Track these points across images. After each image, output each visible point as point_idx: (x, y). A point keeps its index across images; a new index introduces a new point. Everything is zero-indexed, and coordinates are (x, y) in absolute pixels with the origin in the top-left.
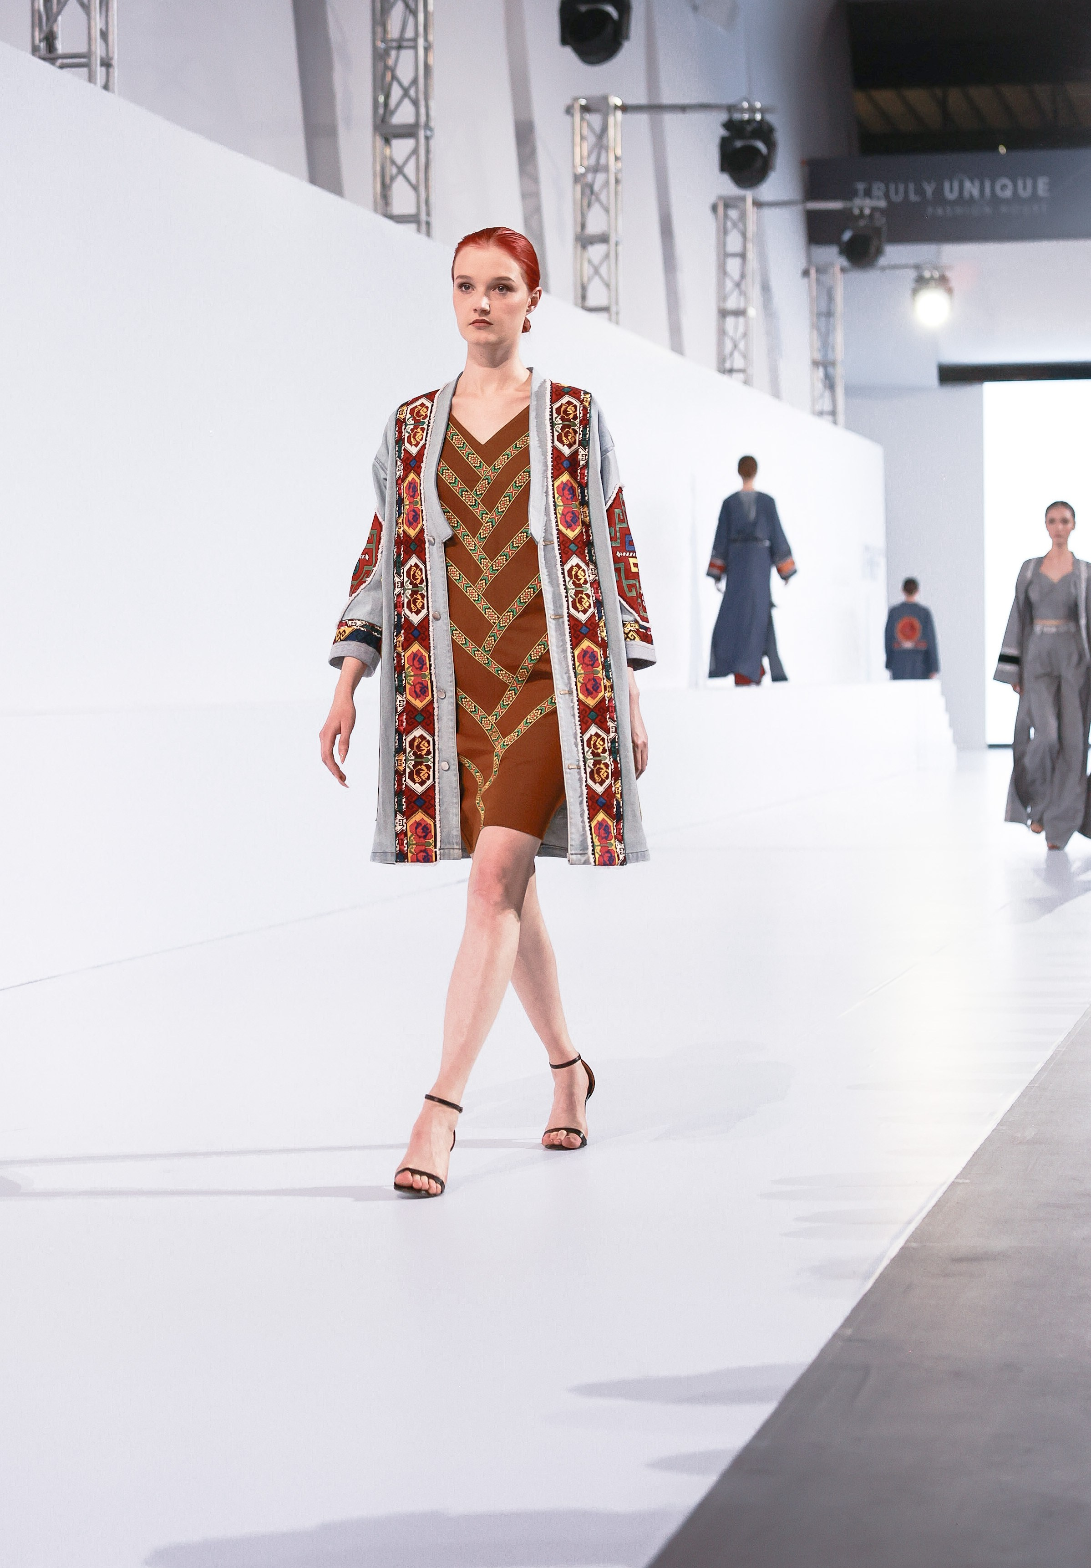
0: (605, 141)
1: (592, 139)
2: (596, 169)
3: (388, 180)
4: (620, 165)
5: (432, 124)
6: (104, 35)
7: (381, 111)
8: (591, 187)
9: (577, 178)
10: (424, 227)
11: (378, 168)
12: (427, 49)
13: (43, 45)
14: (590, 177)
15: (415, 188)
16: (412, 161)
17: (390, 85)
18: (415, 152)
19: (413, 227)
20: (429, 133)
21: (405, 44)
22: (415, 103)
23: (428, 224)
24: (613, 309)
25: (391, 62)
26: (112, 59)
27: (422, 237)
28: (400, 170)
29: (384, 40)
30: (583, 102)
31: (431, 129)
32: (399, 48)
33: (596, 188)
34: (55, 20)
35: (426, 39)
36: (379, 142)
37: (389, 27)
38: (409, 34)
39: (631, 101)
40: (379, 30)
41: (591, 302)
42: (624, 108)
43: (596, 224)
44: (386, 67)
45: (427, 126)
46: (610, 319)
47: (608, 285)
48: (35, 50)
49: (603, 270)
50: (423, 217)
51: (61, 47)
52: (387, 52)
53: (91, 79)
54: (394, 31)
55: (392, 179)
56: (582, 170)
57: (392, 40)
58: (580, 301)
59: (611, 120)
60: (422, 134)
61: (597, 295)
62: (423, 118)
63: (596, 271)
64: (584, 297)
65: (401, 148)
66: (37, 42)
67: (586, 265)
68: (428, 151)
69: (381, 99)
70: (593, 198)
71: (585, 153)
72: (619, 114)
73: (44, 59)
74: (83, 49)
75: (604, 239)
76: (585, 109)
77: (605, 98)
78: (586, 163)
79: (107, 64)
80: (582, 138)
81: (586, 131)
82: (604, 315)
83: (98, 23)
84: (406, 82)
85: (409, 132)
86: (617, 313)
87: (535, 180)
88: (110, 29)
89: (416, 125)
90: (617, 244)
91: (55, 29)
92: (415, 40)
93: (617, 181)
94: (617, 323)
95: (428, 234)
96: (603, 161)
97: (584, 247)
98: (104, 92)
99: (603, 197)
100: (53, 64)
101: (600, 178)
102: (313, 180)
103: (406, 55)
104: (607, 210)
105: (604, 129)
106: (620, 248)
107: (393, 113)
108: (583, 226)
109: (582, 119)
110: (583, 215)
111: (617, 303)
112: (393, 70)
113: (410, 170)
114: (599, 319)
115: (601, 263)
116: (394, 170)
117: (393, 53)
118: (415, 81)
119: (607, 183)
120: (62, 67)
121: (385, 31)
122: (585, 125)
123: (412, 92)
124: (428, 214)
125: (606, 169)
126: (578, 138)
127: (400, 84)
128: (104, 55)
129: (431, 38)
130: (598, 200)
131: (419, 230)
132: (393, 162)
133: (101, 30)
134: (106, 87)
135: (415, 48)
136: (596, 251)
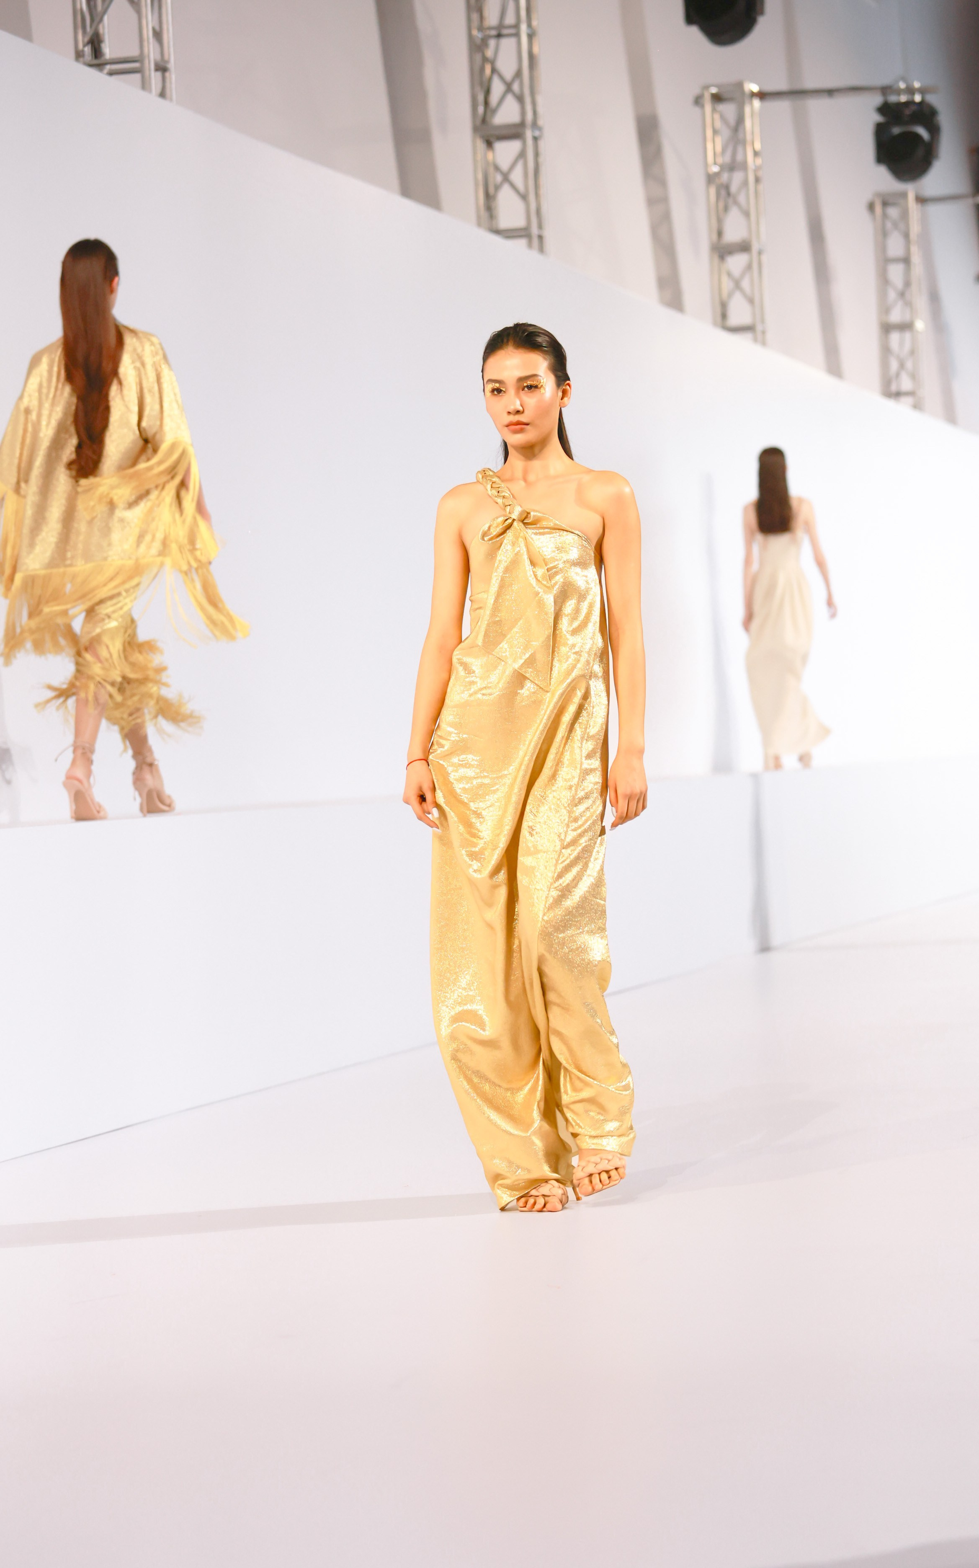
0: (741, 136)
1: (726, 133)
2: (732, 167)
3: (491, 190)
4: (759, 161)
5: (540, 122)
6: (158, 35)
7: (481, 109)
8: (727, 187)
9: (711, 179)
10: (535, 241)
11: (480, 176)
12: (531, 37)
13: (88, 50)
14: (725, 177)
15: (524, 197)
16: (520, 166)
17: (490, 80)
18: (522, 155)
19: (522, 242)
20: (537, 133)
21: (505, 31)
22: (520, 99)
23: (540, 237)
24: (759, 328)
25: (489, 53)
26: (168, 62)
27: (534, 254)
28: (506, 178)
29: (481, 28)
30: (714, 90)
31: (540, 129)
32: (499, 36)
33: (733, 189)
34: (101, 20)
35: (529, 25)
36: (481, 145)
37: (486, 13)
38: (510, 19)
39: (769, 88)
40: (475, 16)
41: (733, 321)
42: (762, 95)
43: (735, 231)
44: (485, 60)
45: (535, 125)
46: (755, 340)
47: (751, 301)
48: (79, 55)
49: (745, 284)
50: (535, 231)
51: (108, 51)
52: (484, 42)
53: (145, 85)
54: (492, 18)
55: (497, 188)
56: (715, 169)
57: (490, 28)
58: (719, 319)
59: (747, 110)
60: (529, 134)
61: (739, 313)
62: (529, 117)
63: (737, 285)
64: (724, 316)
65: (506, 151)
66: (81, 46)
67: (725, 279)
68: (537, 154)
69: (481, 98)
70: (730, 201)
71: (719, 148)
72: (757, 103)
73: (91, 65)
74: (134, 52)
75: (744, 247)
76: (717, 98)
77: (740, 85)
78: (720, 160)
79: (162, 68)
80: (715, 132)
81: (718, 124)
82: (749, 336)
83: (150, 21)
84: (508, 75)
85: (514, 133)
86: (764, 332)
87: (662, 182)
88: (165, 27)
89: (522, 124)
90: (760, 253)
91: (101, 31)
92: (517, 26)
93: (757, 180)
94: (764, 343)
95: (541, 249)
96: (739, 157)
97: (722, 258)
98: (160, 100)
99: (742, 199)
100: (101, 70)
101: (737, 178)
102: (406, 191)
103: (507, 44)
104: (747, 214)
105: (740, 120)
106: (764, 258)
107: (494, 111)
108: (720, 234)
109: (714, 110)
110: (720, 221)
111: (763, 321)
112: (493, 62)
113: (517, 176)
114: (742, 341)
115: (743, 275)
116: (499, 178)
117: (492, 43)
118: (518, 74)
119: (745, 183)
120: (111, 73)
121: (482, 18)
122: (717, 117)
123: (516, 87)
124: (540, 226)
125: (744, 166)
126: (709, 133)
127: (501, 78)
128: (158, 57)
129: (534, 23)
130: (736, 203)
131: (530, 245)
132: (497, 168)
133: (154, 29)
134: (162, 94)
135: (517, 35)
136: (736, 262)
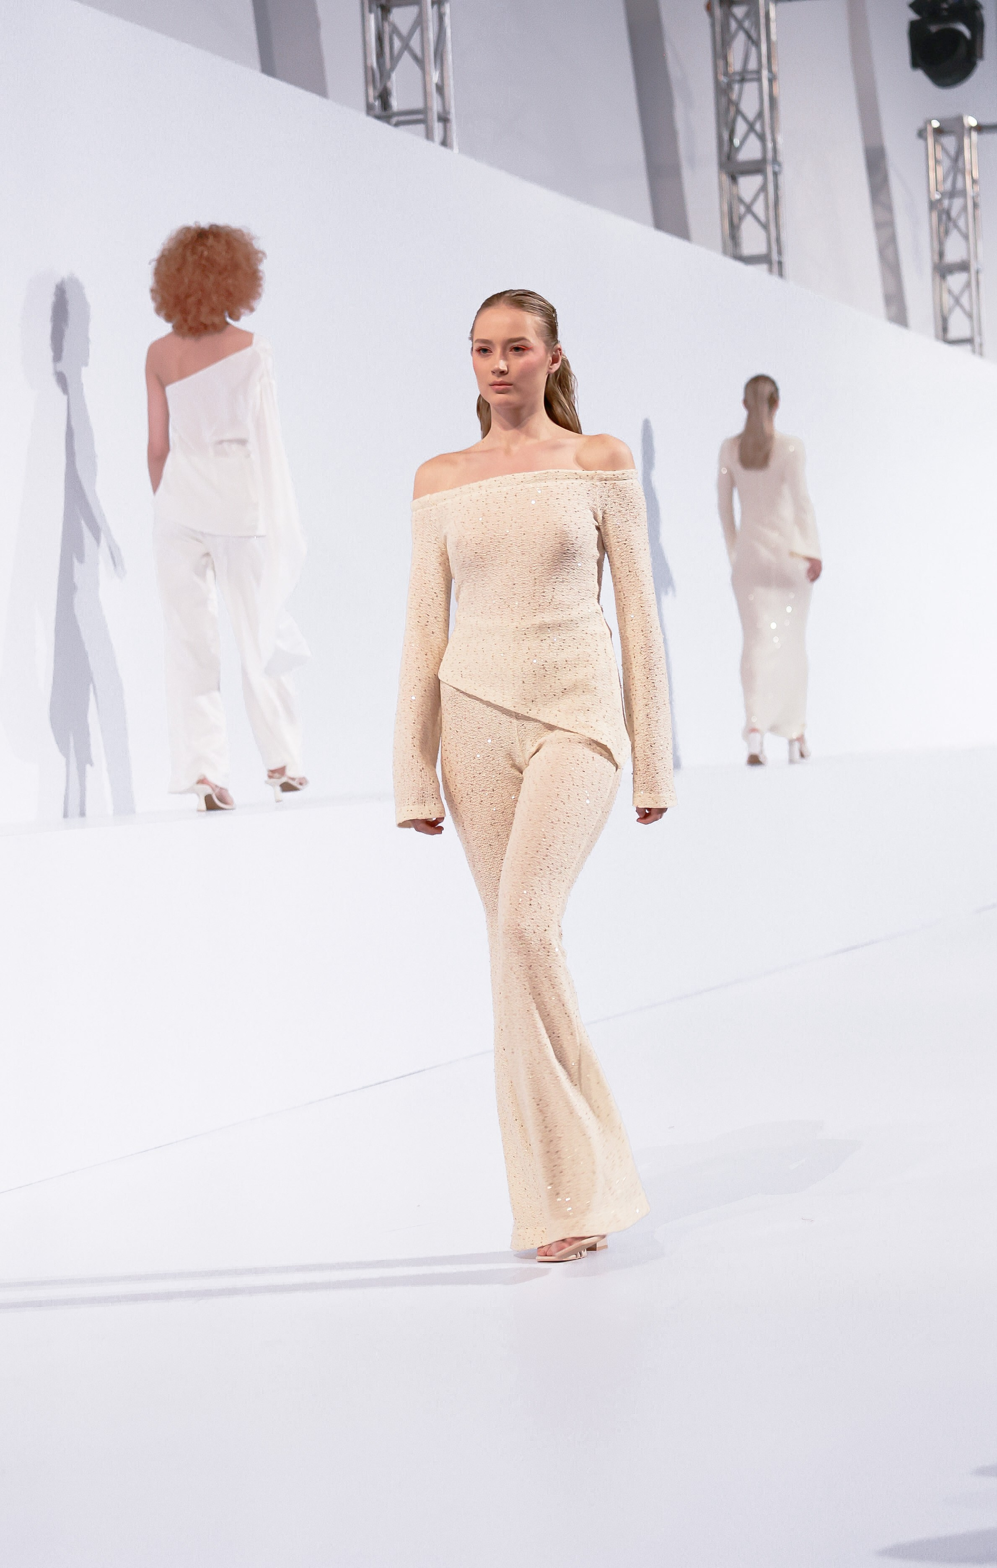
0: (960, 163)
1: (947, 163)
2: (952, 194)
3: (736, 220)
4: (977, 188)
5: (781, 158)
6: (440, 89)
7: (726, 148)
8: (948, 213)
9: (933, 205)
10: (775, 267)
11: (726, 208)
12: (771, 81)
13: (377, 103)
14: (946, 203)
15: (765, 227)
16: (761, 198)
17: (734, 121)
18: (764, 188)
19: (764, 267)
20: (777, 168)
21: (749, 76)
22: (762, 138)
23: (780, 263)
24: (977, 340)
25: (734, 96)
26: (449, 113)
27: (775, 279)
28: (749, 209)
29: (726, 74)
30: (936, 124)
31: (779, 165)
32: (743, 80)
33: (954, 213)
34: (389, 77)
35: (770, 70)
36: (725, 179)
37: (731, 59)
38: (752, 65)
39: (988, 120)
40: (721, 63)
41: (953, 334)
42: (980, 129)
43: (954, 251)
44: (730, 101)
45: (775, 161)
46: (974, 351)
47: (970, 316)
48: (369, 109)
49: (965, 300)
50: (775, 257)
51: (396, 104)
52: (729, 86)
53: (429, 136)
54: (736, 63)
55: (741, 218)
56: (937, 196)
57: (734, 73)
58: (941, 333)
59: (966, 141)
60: (769, 170)
61: (959, 326)
62: (770, 155)
63: (957, 301)
64: (945, 329)
65: (748, 185)
66: (371, 99)
67: (946, 296)
68: (776, 187)
69: (726, 136)
70: (951, 225)
71: (940, 176)
72: (974, 135)
73: (378, 118)
74: (419, 104)
75: (964, 267)
76: (939, 132)
77: (960, 119)
78: (941, 188)
79: (444, 119)
80: (937, 161)
81: (940, 155)
82: (968, 347)
83: (435, 77)
84: (751, 114)
85: (756, 168)
86: (981, 345)
87: (889, 208)
88: (446, 83)
89: (764, 160)
90: (977, 272)
91: (389, 84)
92: (759, 72)
93: (975, 206)
94: (981, 354)
95: (781, 274)
96: (959, 185)
97: (943, 277)
98: (442, 148)
99: (961, 223)
100: (388, 122)
101: (957, 203)
102: (659, 224)
103: (750, 88)
104: (966, 237)
105: (960, 151)
106: (982, 277)
107: (738, 149)
108: (941, 254)
109: (936, 141)
110: (941, 243)
111: (980, 334)
112: (737, 105)
113: (759, 208)
114: (962, 351)
115: (962, 292)
116: (742, 209)
117: (736, 87)
118: (760, 115)
119: (965, 208)
120: (397, 124)
121: (726, 64)
122: (939, 148)
123: (758, 127)
124: (780, 252)
125: (963, 193)
126: (931, 163)
127: (745, 119)
128: (440, 109)
129: (775, 68)
130: (956, 226)
131: (770, 270)
132: (741, 200)
133: (437, 85)
134: (444, 143)
135: (759, 80)
136: (956, 281)
